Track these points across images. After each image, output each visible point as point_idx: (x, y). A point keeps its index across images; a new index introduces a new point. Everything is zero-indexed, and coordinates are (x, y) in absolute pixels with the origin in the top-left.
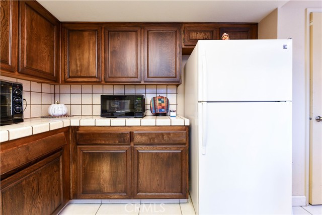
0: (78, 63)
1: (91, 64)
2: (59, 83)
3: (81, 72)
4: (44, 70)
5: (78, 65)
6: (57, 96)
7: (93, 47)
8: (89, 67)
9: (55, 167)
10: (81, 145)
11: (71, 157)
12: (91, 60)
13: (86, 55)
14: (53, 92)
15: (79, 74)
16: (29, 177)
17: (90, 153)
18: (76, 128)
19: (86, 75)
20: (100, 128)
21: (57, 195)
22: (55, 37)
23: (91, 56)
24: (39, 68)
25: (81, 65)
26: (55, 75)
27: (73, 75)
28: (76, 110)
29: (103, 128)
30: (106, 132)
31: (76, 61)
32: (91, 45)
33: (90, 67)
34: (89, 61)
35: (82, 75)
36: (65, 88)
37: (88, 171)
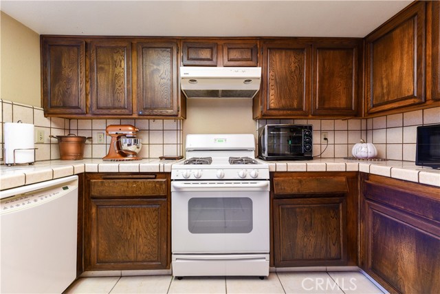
0: (385, 83)
1: (404, 77)
2: (361, 116)
3: (388, 95)
4: (338, 106)
5: (385, 86)
6: (370, 133)
7: (408, 47)
8: (400, 83)
9: (331, 212)
10: (370, 200)
11: (359, 212)
12: (405, 71)
13: (397, 67)
14: (364, 128)
15: (386, 98)
16: (302, 208)
17: (382, 216)
18: (366, 176)
19: (396, 98)
20: (400, 182)
21: (334, 245)
22: (354, 62)
23: (405, 63)
24: (332, 106)
25: (388, 84)
26: (353, 108)
27: (377, 103)
28: (394, 152)
29: (405, 185)
30: (407, 191)
31: (382, 82)
32: (406, 46)
33: (404, 82)
34: (401, 73)
35: (390, 99)
36: (380, 121)
37: (379, 242)
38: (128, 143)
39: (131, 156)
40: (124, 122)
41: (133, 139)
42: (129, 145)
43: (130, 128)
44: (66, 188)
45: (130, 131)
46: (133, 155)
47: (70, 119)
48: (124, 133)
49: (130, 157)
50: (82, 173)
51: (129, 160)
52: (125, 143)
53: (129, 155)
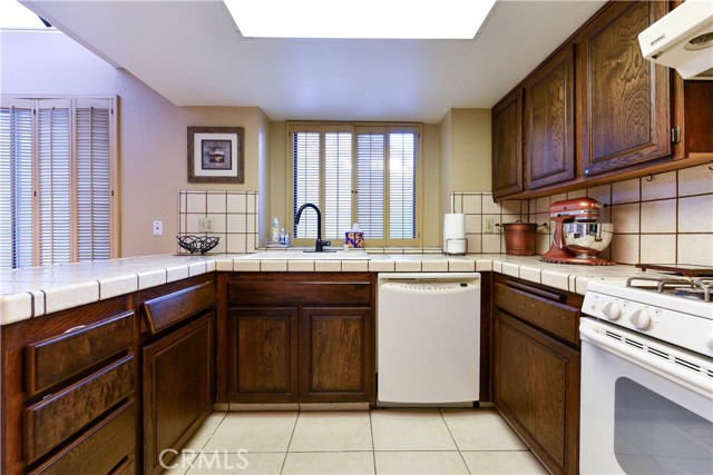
38: (575, 232)
39: (584, 256)
40: (572, 195)
41: (585, 225)
42: (577, 236)
43: (584, 204)
44: (464, 285)
45: (583, 208)
46: (589, 254)
47: (529, 200)
48: (572, 213)
49: (584, 258)
50: (488, 272)
51: (581, 264)
52: (570, 232)
53: (580, 254)
